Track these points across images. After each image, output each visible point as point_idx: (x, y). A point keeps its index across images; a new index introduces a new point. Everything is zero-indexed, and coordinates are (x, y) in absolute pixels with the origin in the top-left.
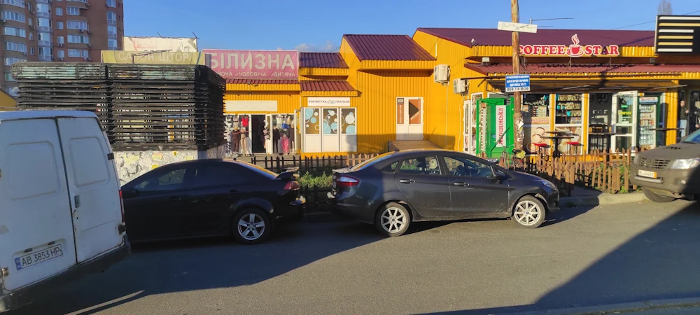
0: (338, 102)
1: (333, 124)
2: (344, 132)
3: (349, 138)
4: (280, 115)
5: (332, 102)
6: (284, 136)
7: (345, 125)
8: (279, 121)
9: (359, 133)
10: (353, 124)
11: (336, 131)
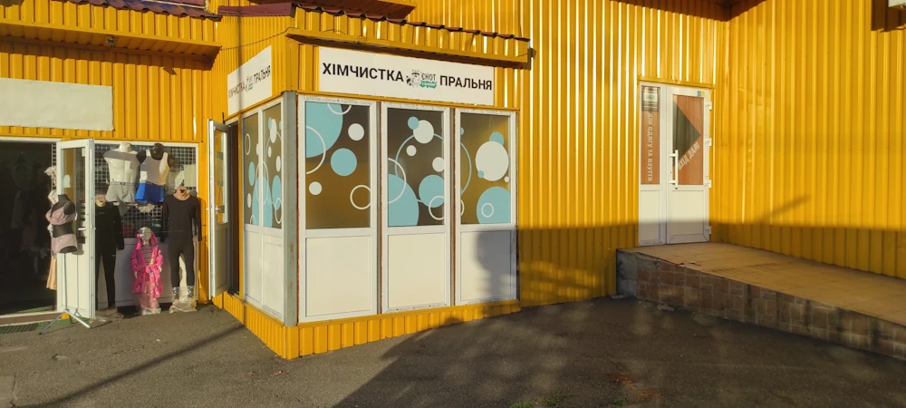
0: (449, 81)
1: (427, 183)
2: (469, 218)
3: (486, 240)
4: (122, 148)
5: (427, 81)
6: (145, 233)
7: (475, 187)
8: (119, 172)
9: (522, 224)
10: (502, 182)
11: (438, 211)
